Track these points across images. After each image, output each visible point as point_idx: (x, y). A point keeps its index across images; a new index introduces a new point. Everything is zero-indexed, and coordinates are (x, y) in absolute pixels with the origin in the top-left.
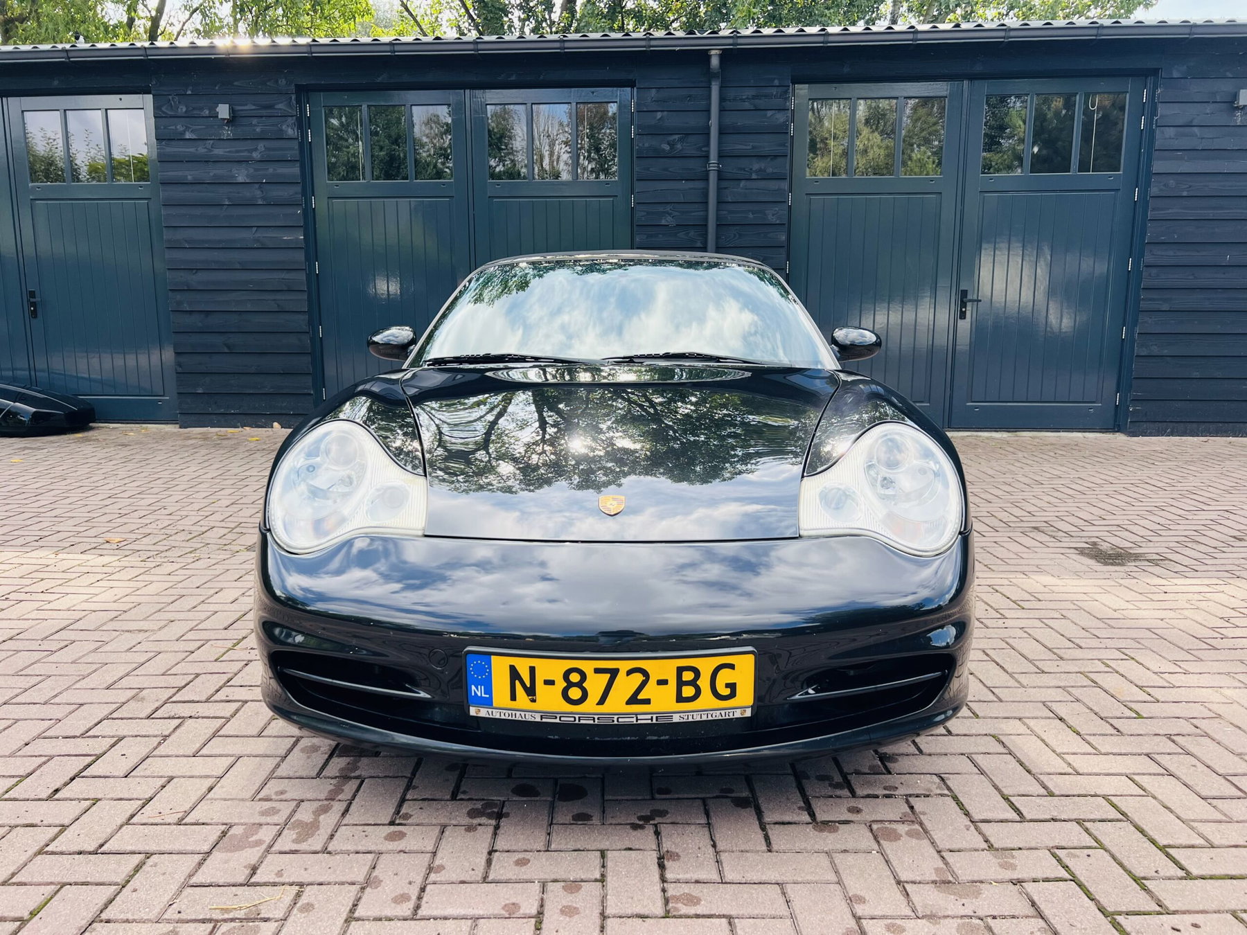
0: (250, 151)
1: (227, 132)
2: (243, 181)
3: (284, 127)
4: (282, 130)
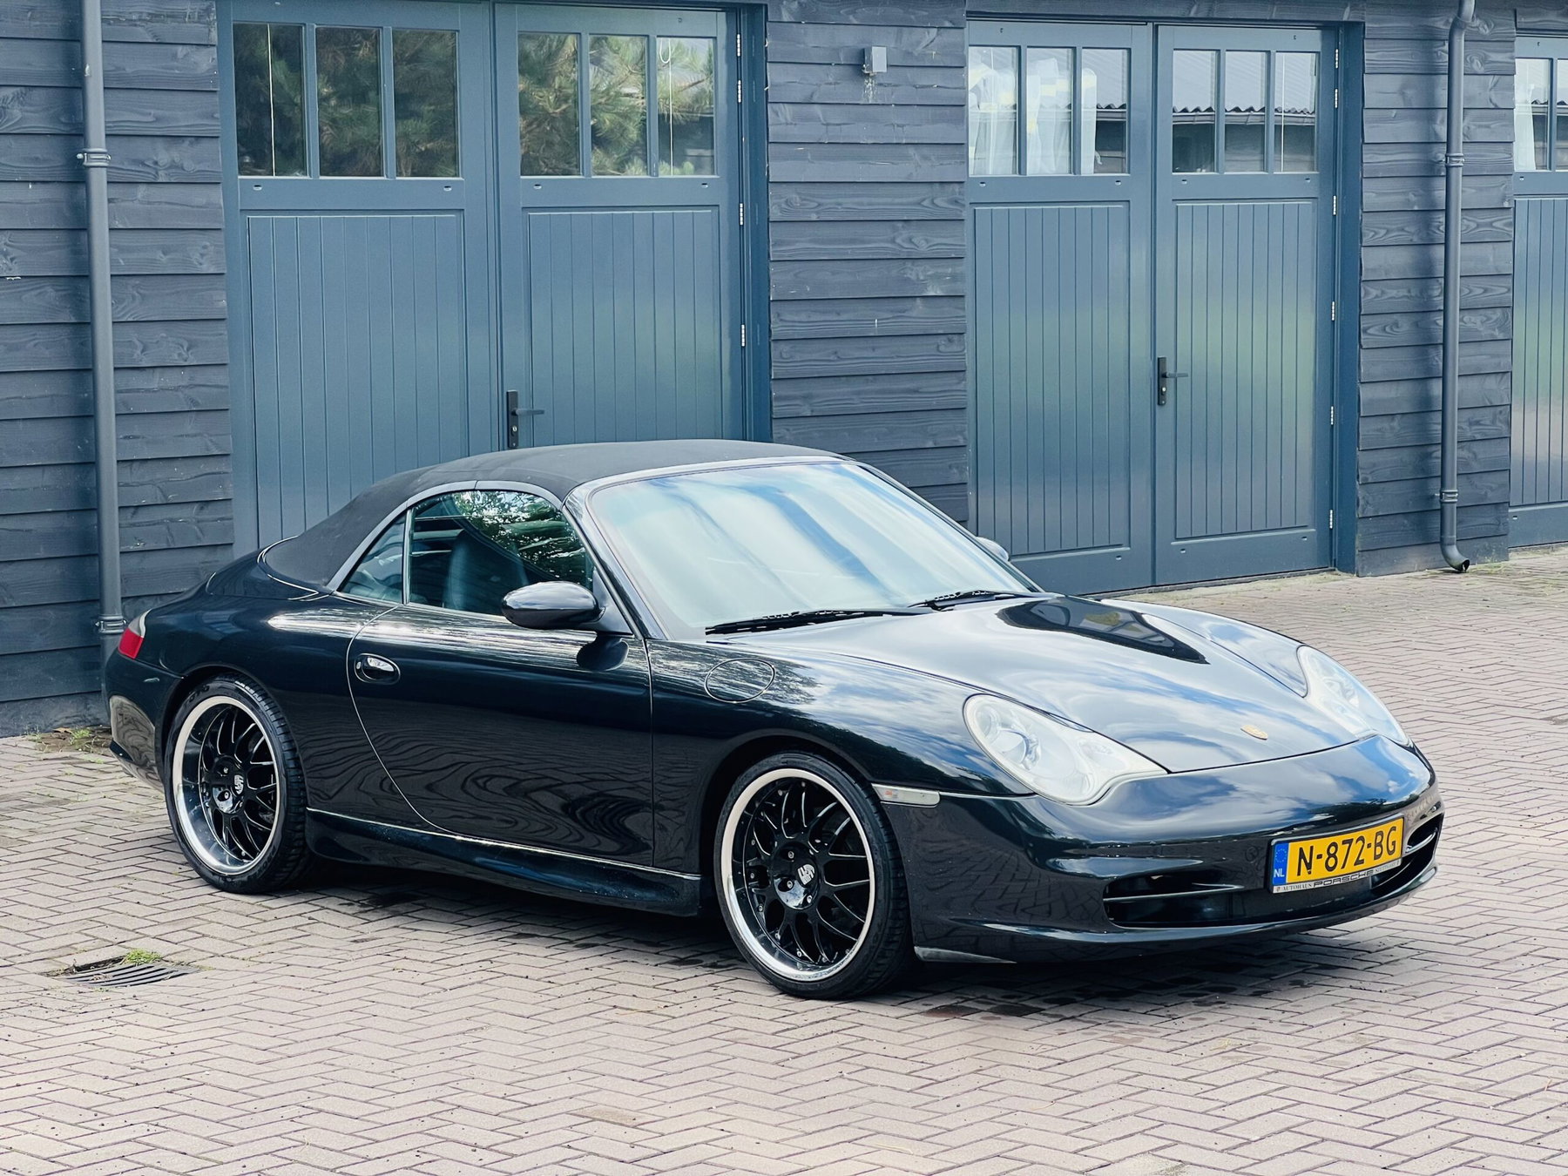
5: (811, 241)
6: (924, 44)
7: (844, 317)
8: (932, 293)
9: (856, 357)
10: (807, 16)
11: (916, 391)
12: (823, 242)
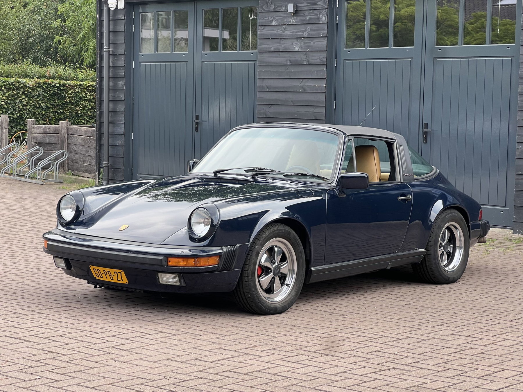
0: (303, 32)
1: (293, 20)
2: (298, 50)
3: (321, 16)
4: (319, 18)
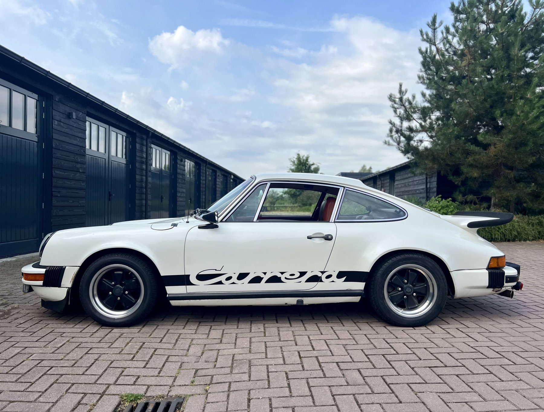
5: (60, 155)
6: (80, 115)
7: (66, 174)
8: (81, 171)
9: (68, 183)
10: (60, 101)
11: (77, 193)
12: (62, 155)
